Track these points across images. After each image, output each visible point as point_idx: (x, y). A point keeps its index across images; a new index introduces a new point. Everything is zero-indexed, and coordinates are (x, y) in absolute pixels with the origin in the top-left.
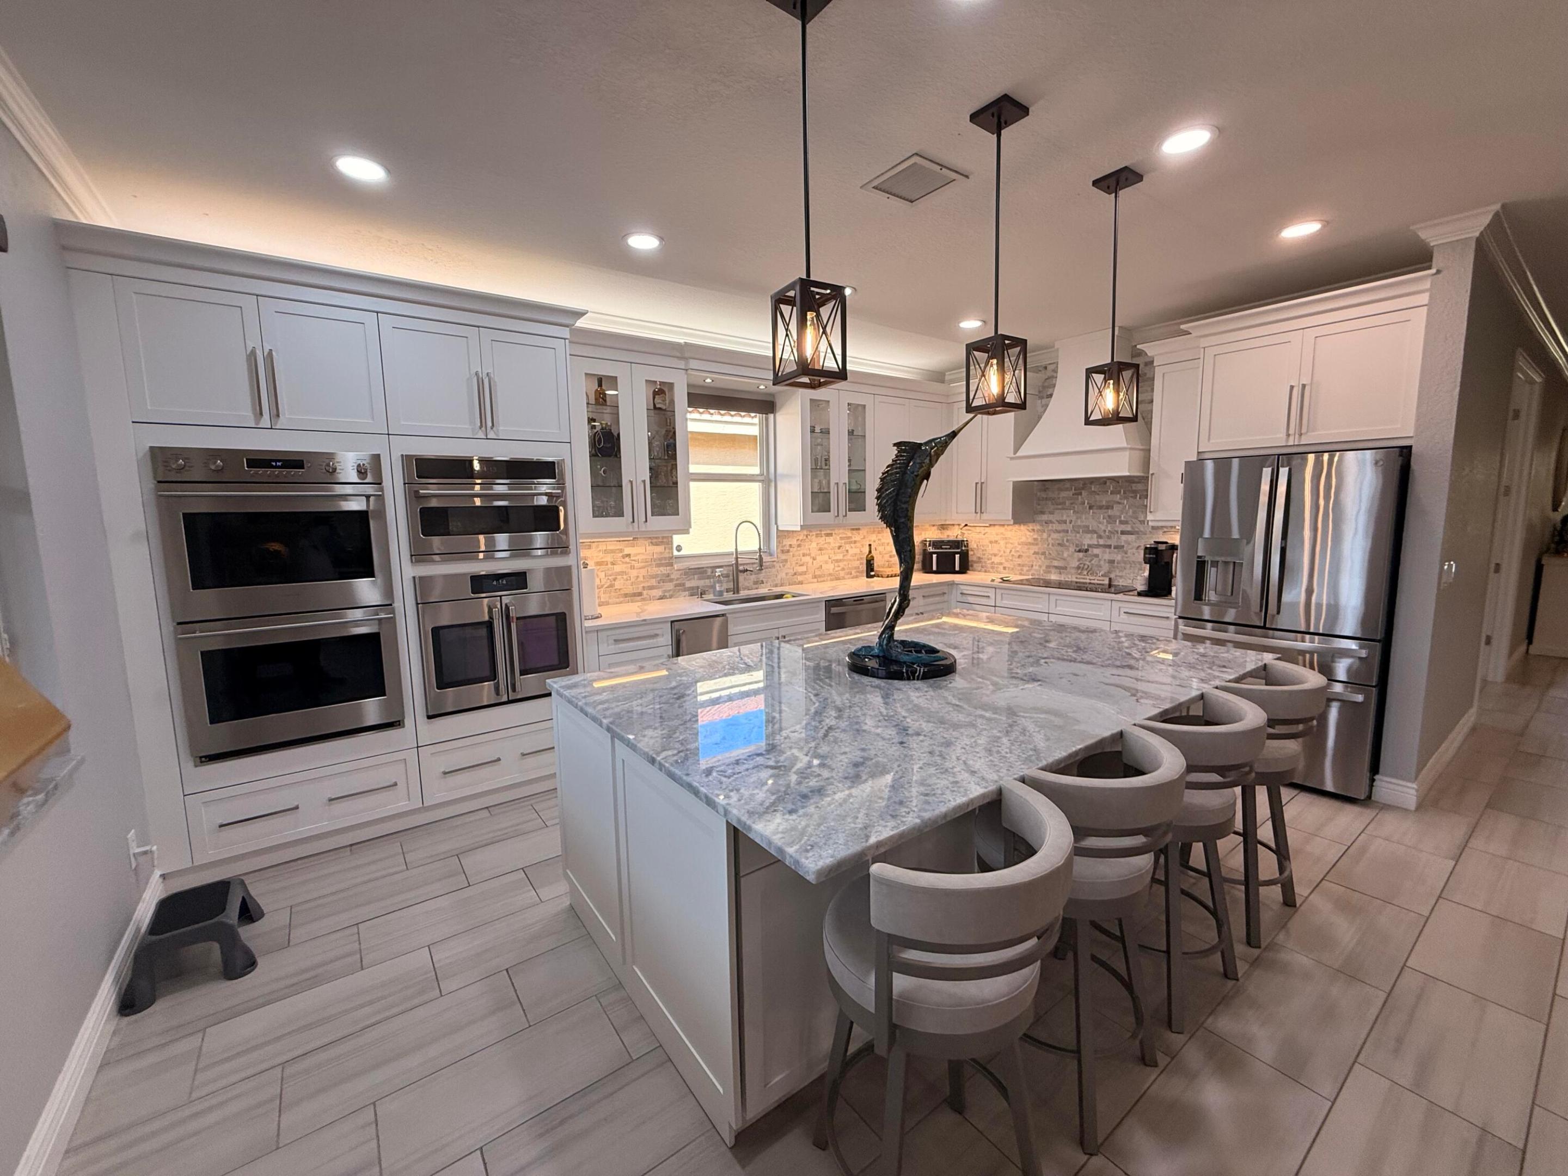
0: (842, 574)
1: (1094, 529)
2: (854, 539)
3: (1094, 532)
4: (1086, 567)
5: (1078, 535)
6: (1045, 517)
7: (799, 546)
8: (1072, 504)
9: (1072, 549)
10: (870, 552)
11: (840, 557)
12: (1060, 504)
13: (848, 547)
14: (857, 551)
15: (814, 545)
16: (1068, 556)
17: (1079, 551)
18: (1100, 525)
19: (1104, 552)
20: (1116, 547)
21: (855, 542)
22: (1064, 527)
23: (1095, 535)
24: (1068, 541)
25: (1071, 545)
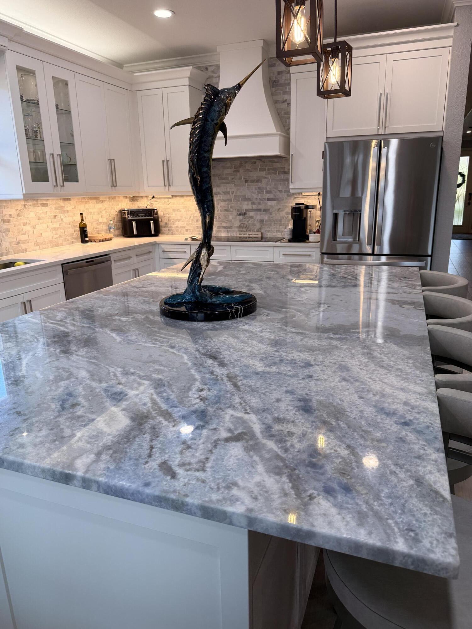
0: (60, 241)
1: (249, 197)
2: (66, 209)
3: (249, 200)
4: (245, 226)
5: (239, 202)
7: (18, 215)
8: (233, 179)
9: (235, 213)
10: (82, 220)
11: (56, 225)
12: (224, 179)
13: (62, 216)
14: (70, 219)
15: (32, 214)
16: (233, 218)
17: (240, 214)
18: (253, 195)
19: (257, 214)
20: (265, 210)
21: (68, 211)
22: (228, 197)
23: (250, 202)
24: (231, 207)
25: (234, 210)
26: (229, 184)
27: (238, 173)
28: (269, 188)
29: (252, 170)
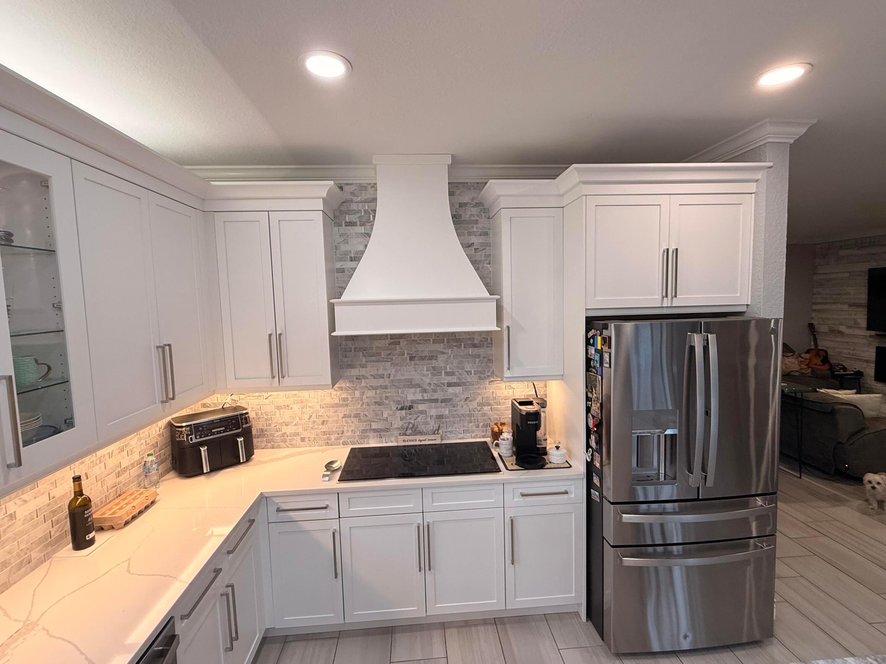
1: (417, 382)
3: (418, 386)
4: (411, 426)
5: (400, 390)
6: (355, 372)
8: (389, 355)
9: (393, 407)
10: (79, 493)
12: (373, 355)
16: (389, 415)
17: (402, 409)
18: (424, 378)
19: (431, 408)
20: (443, 401)
22: (381, 382)
23: (418, 390)
24: (387, 398)
25: (391, 403)
26: (383, 363)
27: (398, 346)
28: (450, 368)
29: (421, 342)
